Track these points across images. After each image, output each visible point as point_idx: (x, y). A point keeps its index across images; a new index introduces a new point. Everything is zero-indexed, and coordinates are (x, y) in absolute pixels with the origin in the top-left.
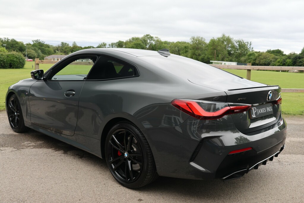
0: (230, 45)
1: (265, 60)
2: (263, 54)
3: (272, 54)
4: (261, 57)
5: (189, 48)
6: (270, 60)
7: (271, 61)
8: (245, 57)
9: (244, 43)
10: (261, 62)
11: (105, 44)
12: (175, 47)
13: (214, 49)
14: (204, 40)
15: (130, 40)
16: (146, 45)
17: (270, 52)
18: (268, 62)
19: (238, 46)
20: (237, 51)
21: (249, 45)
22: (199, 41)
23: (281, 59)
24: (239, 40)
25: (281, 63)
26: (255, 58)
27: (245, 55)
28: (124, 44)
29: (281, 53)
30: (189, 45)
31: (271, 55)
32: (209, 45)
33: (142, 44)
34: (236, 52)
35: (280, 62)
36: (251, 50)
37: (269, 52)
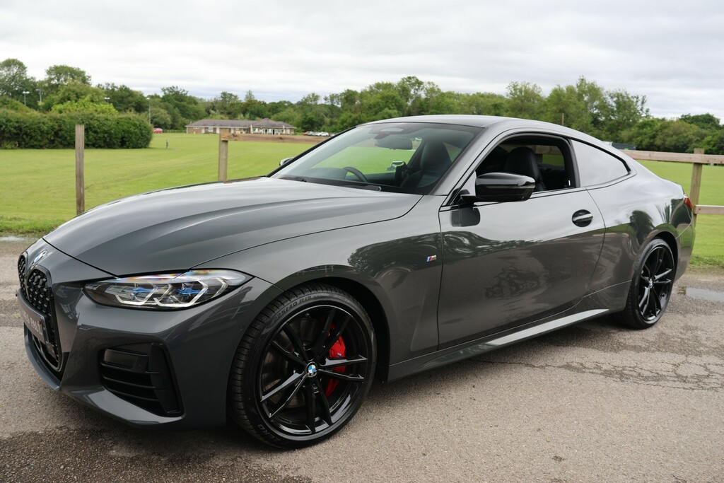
0: (596, 103)
1: (676, 138)
2: (672, 125)
3: (692, 125)
4: (666, 131)
5: (502, 108)
6: (687, 139)
7: (690, 141)
8: (630, 131)
9: (628, 98)
10: (667, 143)
11: (317, 96)
12: (471, 105)
13: (561, 111)
14: (539, 92)
15: (371, 87)
16: (407, 100)
17: (689, 121)
18: (683, 142)
19: (614, 105)
20: (612, 118)
21: (640, 103)
22: (526, 92)
23: (713, 136)
24: (618, 92)
25: (713, 146)
26: (654, 133)
27: (630, 126)
28: (357, 97)
29: (715, 123)
30: (504, 102)
31: (691, 127)
32: (549, 101)
33: (399, 97)
34: (611, 120)
35: (712, 143)
36: (644, 115)
37: (686, 119)
